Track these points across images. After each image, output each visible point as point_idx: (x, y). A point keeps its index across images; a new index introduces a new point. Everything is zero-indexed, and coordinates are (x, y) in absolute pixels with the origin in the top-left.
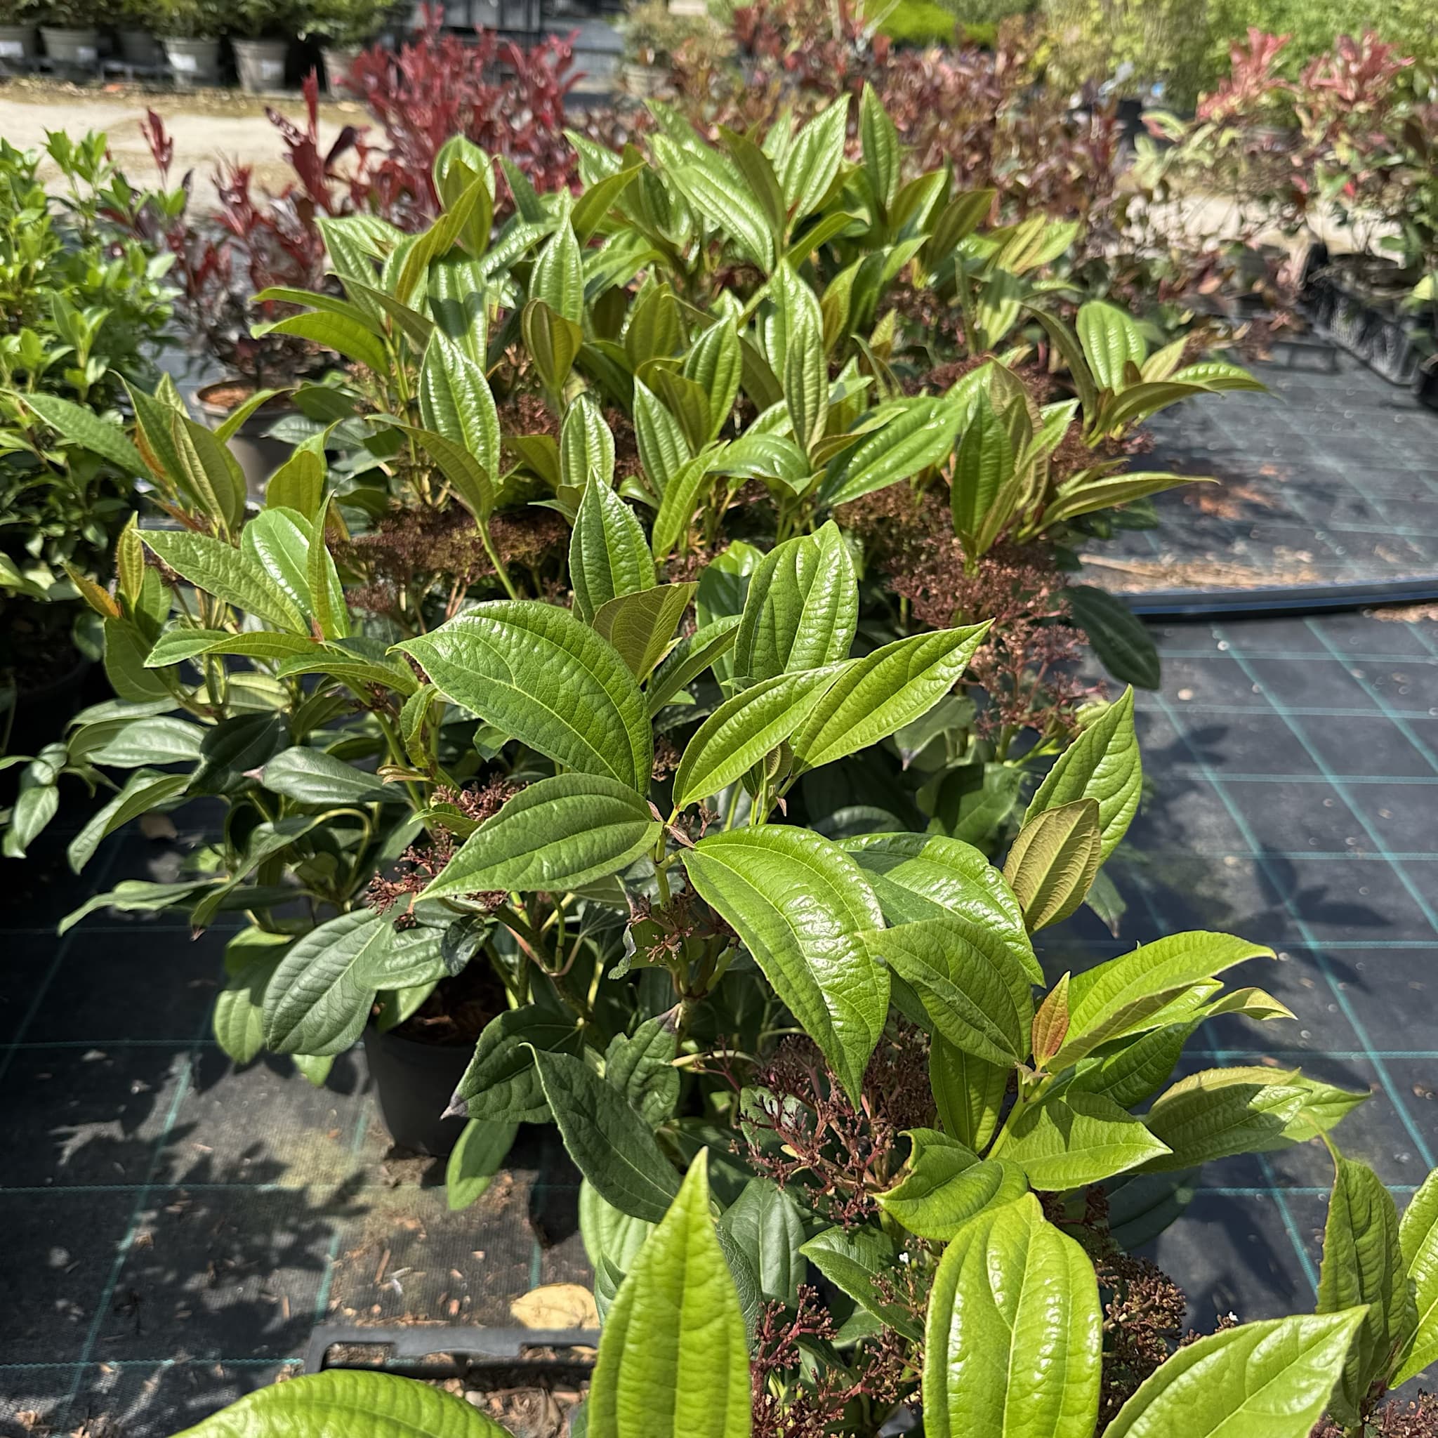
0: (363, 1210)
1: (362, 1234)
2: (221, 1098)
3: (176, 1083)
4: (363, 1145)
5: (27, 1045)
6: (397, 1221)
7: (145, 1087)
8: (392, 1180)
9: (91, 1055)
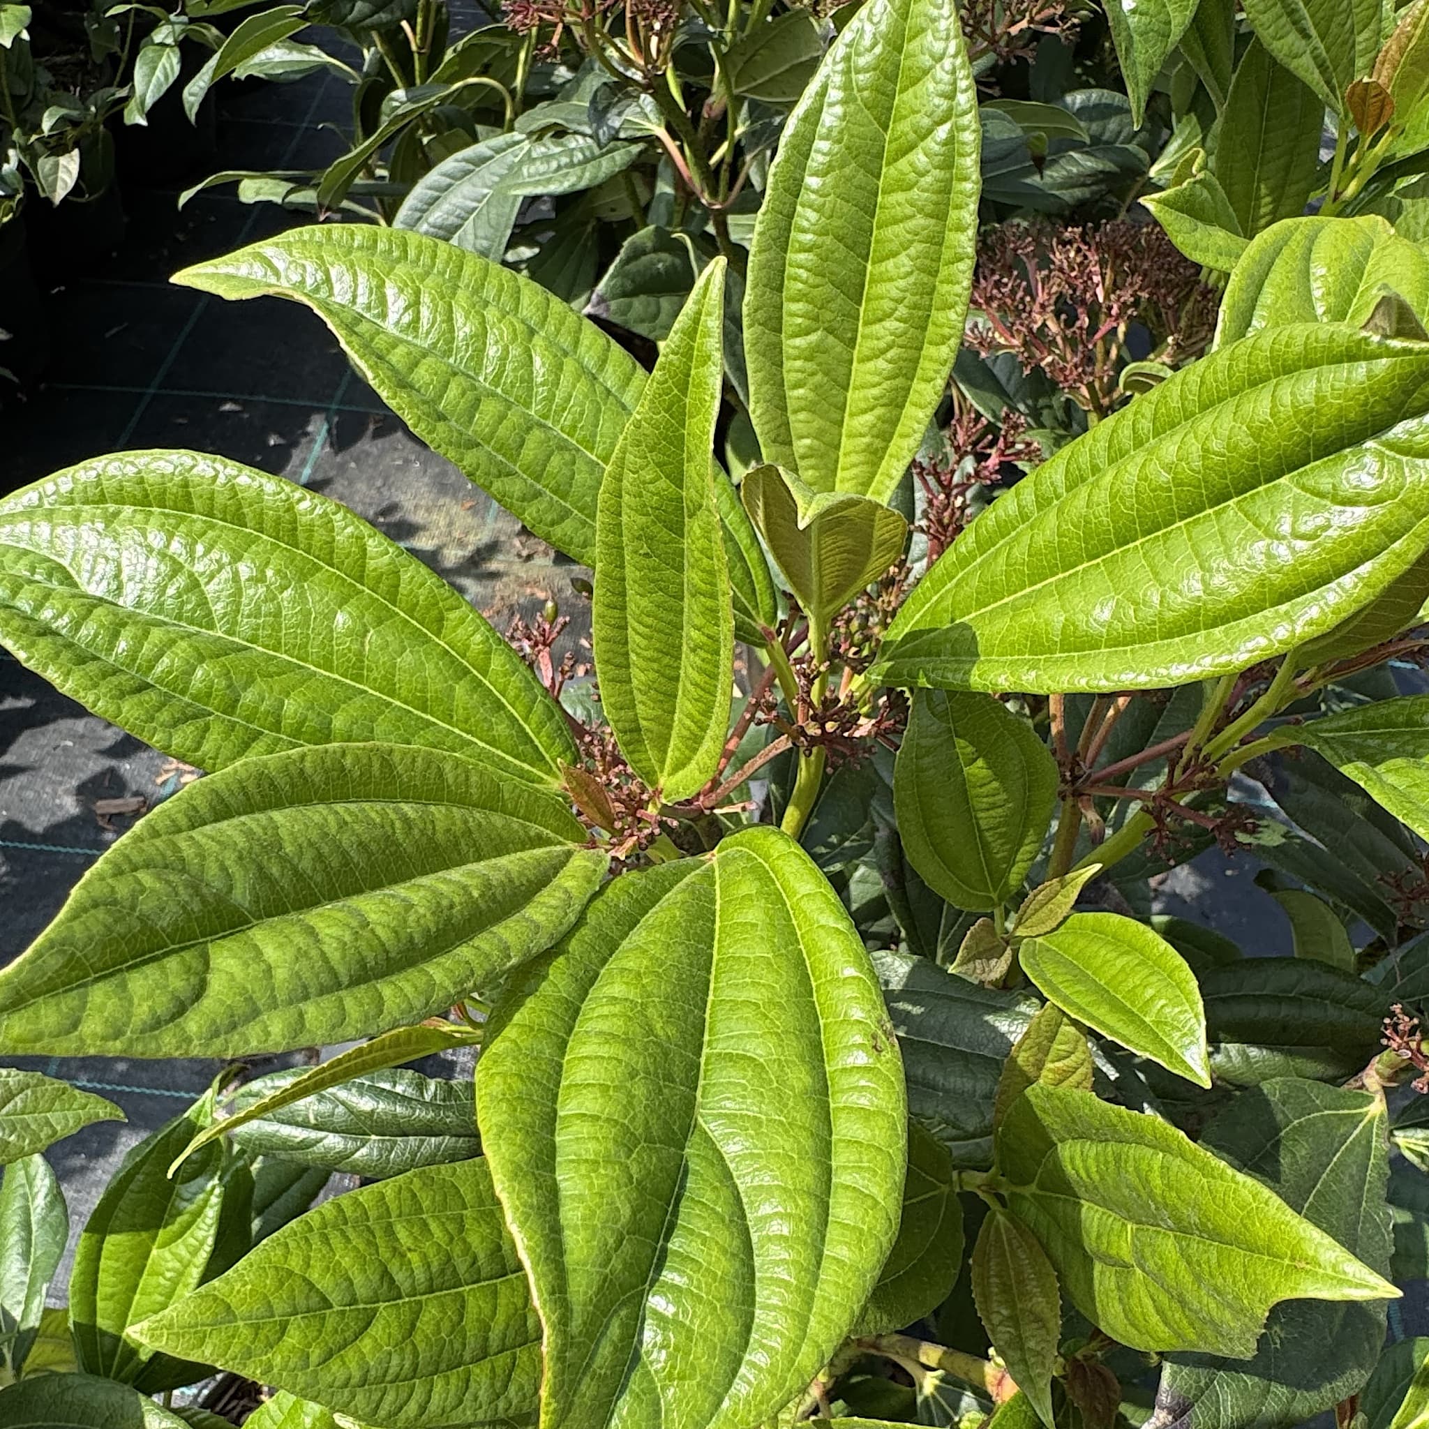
0: (495, 575)
1: (493, 597)
2: (357, 461)
3: (313, 441)
4: (496, 519)
5: (163, 392)
6: (528, 591)
7: (280, 441)
8: (525, 553)
9: (228, 407)
